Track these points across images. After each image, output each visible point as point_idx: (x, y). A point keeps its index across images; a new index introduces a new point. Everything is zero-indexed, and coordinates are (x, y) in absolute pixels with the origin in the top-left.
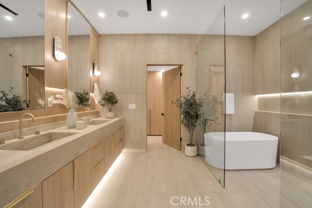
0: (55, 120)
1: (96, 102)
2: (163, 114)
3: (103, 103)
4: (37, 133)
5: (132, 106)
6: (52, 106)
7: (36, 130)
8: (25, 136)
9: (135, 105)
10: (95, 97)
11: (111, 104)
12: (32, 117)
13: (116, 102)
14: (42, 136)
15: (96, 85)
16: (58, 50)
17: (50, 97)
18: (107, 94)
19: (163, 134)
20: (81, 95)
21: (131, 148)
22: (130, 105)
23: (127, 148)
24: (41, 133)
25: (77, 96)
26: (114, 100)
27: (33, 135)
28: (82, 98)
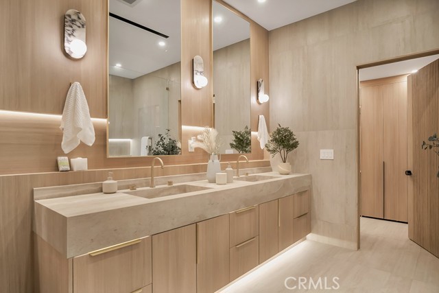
0: (196, 169)
1: (262, 146)
2: (409, 173)
3: (272, 146)
4: (170, 183)
5: (327, 154)
6: (193, 151)
7: (169, 180)
8: (157, 185)
9: (332, 151)
10: (260, 137)
11: (286, 150)
12: (161, 164)
13: (295, 145)
14: (175, 187)
15: (262, 117)
16: (199, 74)
17: (191, 139)
18: (279, 131)
19: (411, 221)
20: (241, 135)
21: (324, 234)
22: (321, 151)
23: (317, 233)
24: (174, 185)
25: (236, 137)
26: (291, 142)
27: (166, 186)
28: (242, 140)
